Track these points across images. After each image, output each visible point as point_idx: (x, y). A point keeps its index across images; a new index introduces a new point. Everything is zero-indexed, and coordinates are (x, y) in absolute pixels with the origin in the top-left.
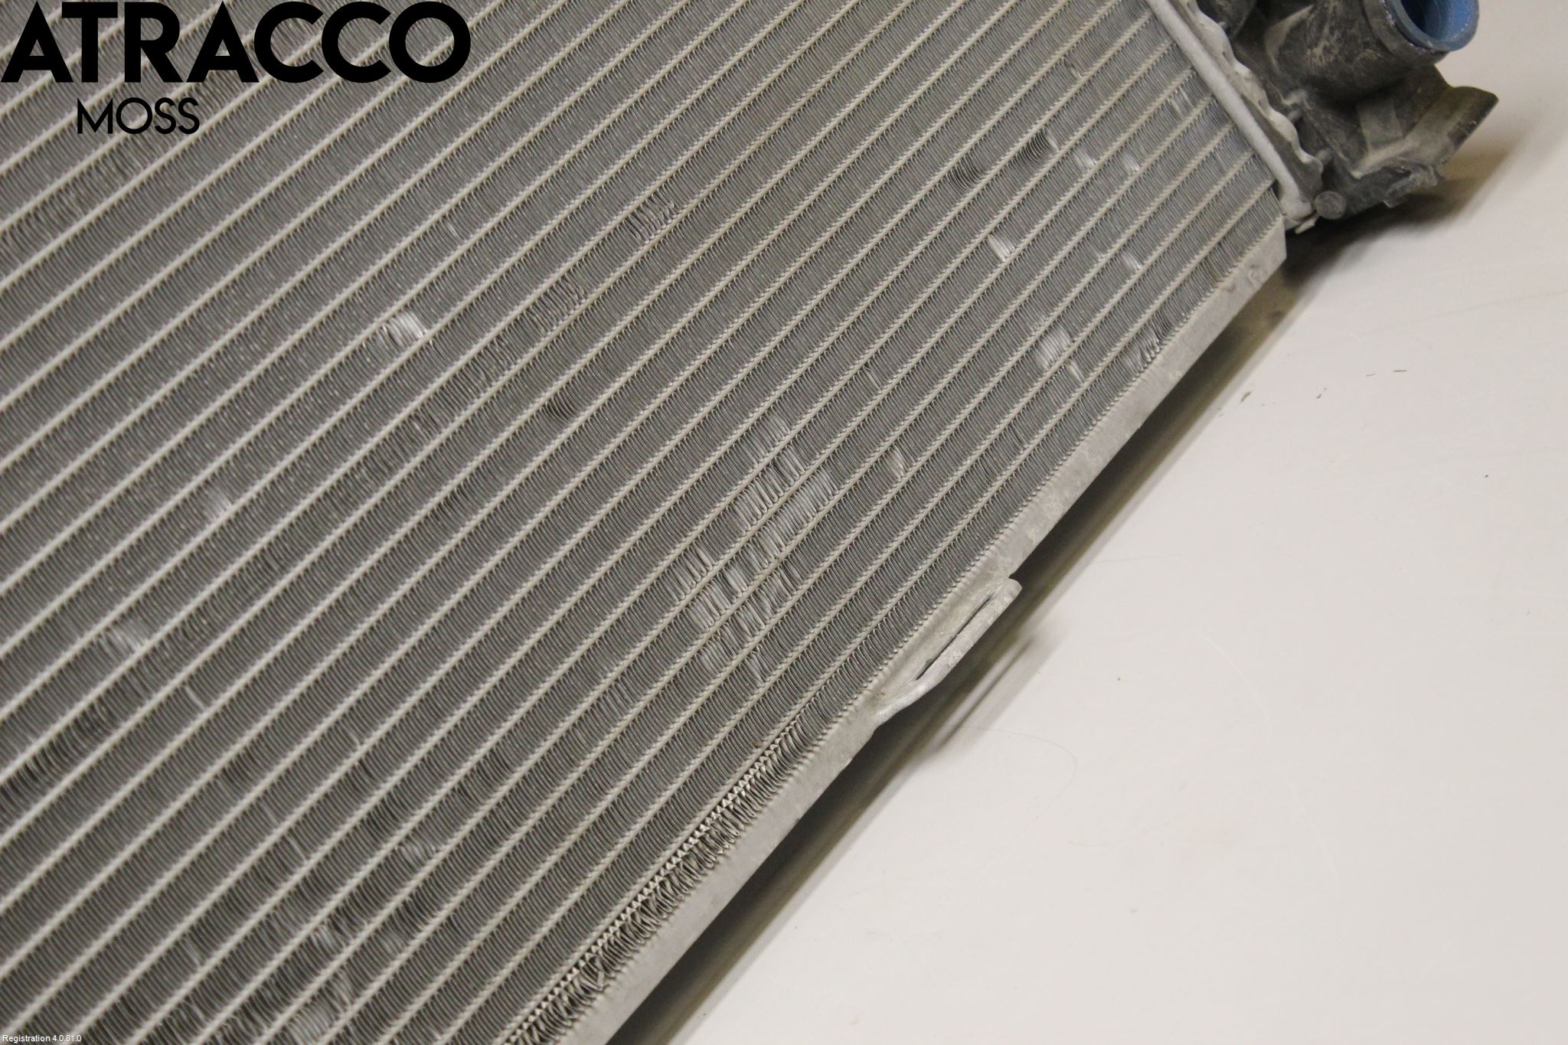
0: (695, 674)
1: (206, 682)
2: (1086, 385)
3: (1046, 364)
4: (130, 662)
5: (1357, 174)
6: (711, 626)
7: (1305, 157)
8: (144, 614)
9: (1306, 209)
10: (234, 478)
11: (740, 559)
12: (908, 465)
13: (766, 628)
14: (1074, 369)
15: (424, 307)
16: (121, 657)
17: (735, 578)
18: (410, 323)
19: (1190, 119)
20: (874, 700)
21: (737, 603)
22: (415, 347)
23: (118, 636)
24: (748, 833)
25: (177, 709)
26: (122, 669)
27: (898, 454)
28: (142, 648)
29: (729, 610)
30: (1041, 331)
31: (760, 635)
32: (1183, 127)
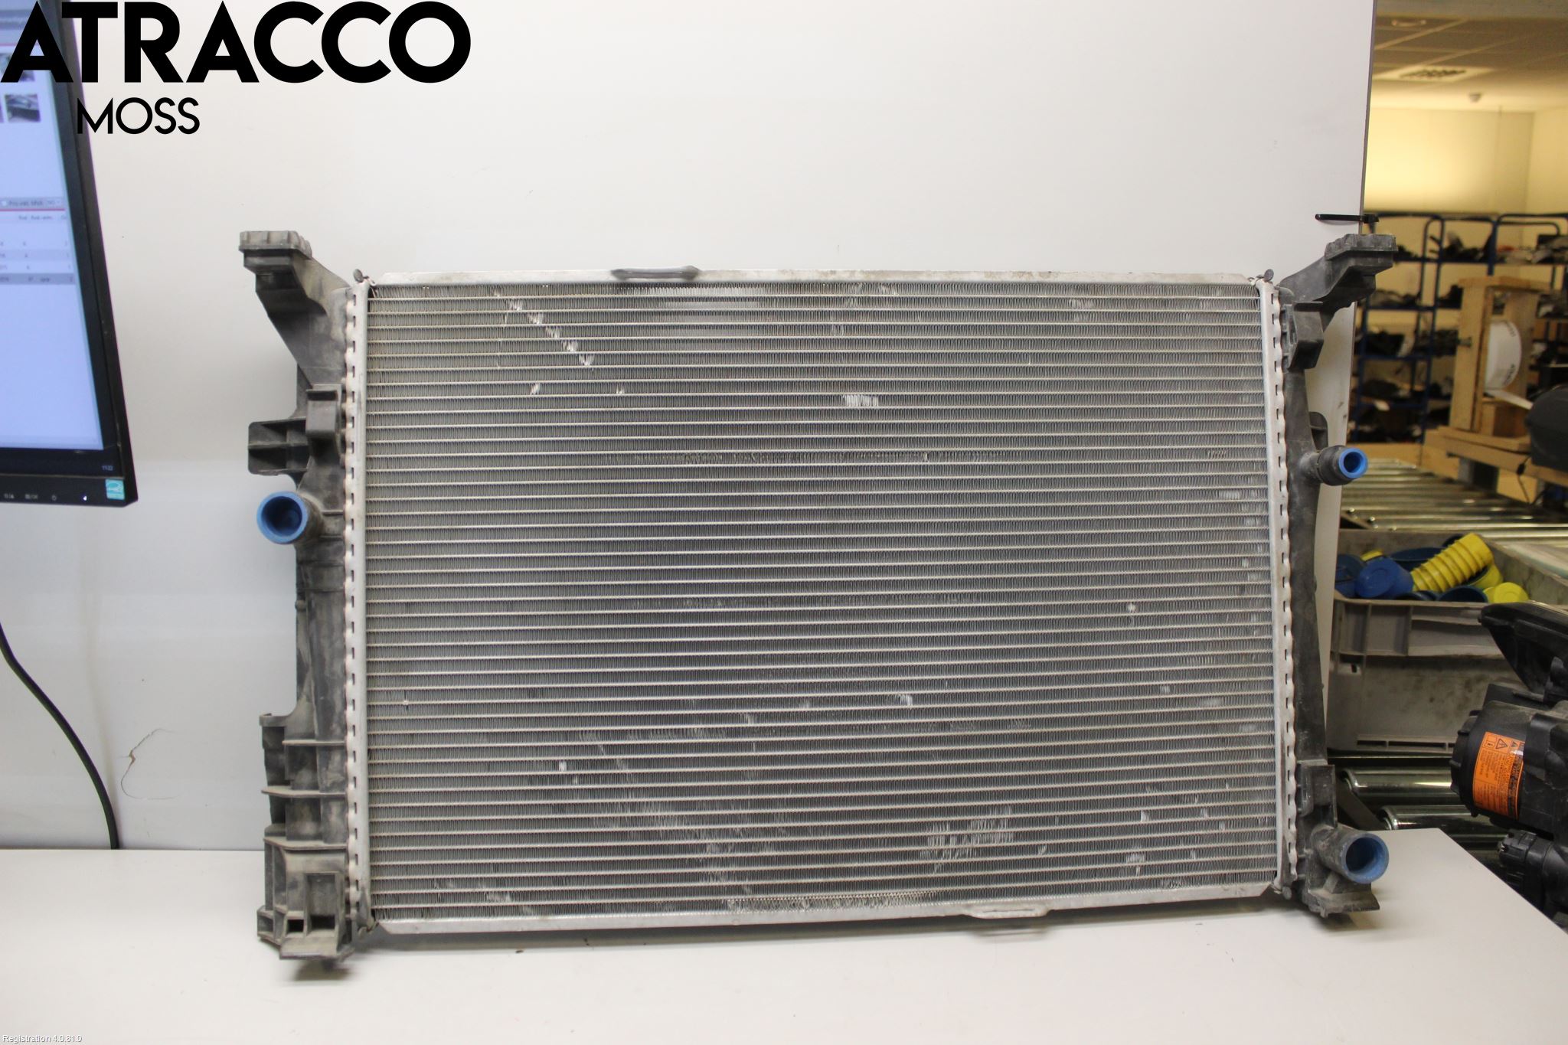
0: (914, 855)
1: (761, 746)
2: (1138, 878)
3: (1127, 861)
4: (744, 725)
5: (1309, 891)
6: (933, 847)
7: (1294, 871)
8: (759, 717)
9: (1279, 887)
10: (816, 701)
11: (960, 838)
12: (1046, 852)
13: (950, 861)
14: (1138, 870)
15: (916, 699)
16: (743, 722)
17: (953, 840)
18: (909, 699)
19: (1261, 829)
20: (968, 906)
21: (946, 847)
22: (904, 707)
23: (747, 717)
24: (891, 908)
25: (747, 746)
26: (740, 725)
27: (1045, 848)
28: (750, 725)
29: (942, 847)
30: (1135, 851)
31: (946, 861)
32: (1255, 829)
